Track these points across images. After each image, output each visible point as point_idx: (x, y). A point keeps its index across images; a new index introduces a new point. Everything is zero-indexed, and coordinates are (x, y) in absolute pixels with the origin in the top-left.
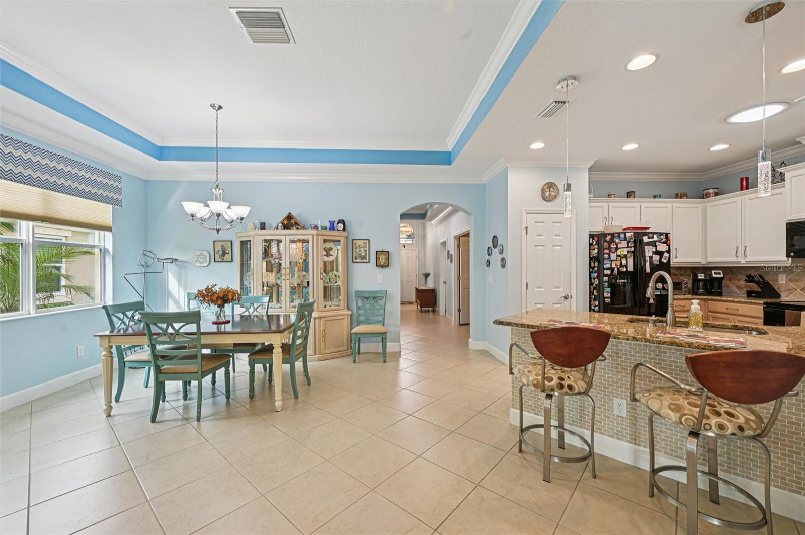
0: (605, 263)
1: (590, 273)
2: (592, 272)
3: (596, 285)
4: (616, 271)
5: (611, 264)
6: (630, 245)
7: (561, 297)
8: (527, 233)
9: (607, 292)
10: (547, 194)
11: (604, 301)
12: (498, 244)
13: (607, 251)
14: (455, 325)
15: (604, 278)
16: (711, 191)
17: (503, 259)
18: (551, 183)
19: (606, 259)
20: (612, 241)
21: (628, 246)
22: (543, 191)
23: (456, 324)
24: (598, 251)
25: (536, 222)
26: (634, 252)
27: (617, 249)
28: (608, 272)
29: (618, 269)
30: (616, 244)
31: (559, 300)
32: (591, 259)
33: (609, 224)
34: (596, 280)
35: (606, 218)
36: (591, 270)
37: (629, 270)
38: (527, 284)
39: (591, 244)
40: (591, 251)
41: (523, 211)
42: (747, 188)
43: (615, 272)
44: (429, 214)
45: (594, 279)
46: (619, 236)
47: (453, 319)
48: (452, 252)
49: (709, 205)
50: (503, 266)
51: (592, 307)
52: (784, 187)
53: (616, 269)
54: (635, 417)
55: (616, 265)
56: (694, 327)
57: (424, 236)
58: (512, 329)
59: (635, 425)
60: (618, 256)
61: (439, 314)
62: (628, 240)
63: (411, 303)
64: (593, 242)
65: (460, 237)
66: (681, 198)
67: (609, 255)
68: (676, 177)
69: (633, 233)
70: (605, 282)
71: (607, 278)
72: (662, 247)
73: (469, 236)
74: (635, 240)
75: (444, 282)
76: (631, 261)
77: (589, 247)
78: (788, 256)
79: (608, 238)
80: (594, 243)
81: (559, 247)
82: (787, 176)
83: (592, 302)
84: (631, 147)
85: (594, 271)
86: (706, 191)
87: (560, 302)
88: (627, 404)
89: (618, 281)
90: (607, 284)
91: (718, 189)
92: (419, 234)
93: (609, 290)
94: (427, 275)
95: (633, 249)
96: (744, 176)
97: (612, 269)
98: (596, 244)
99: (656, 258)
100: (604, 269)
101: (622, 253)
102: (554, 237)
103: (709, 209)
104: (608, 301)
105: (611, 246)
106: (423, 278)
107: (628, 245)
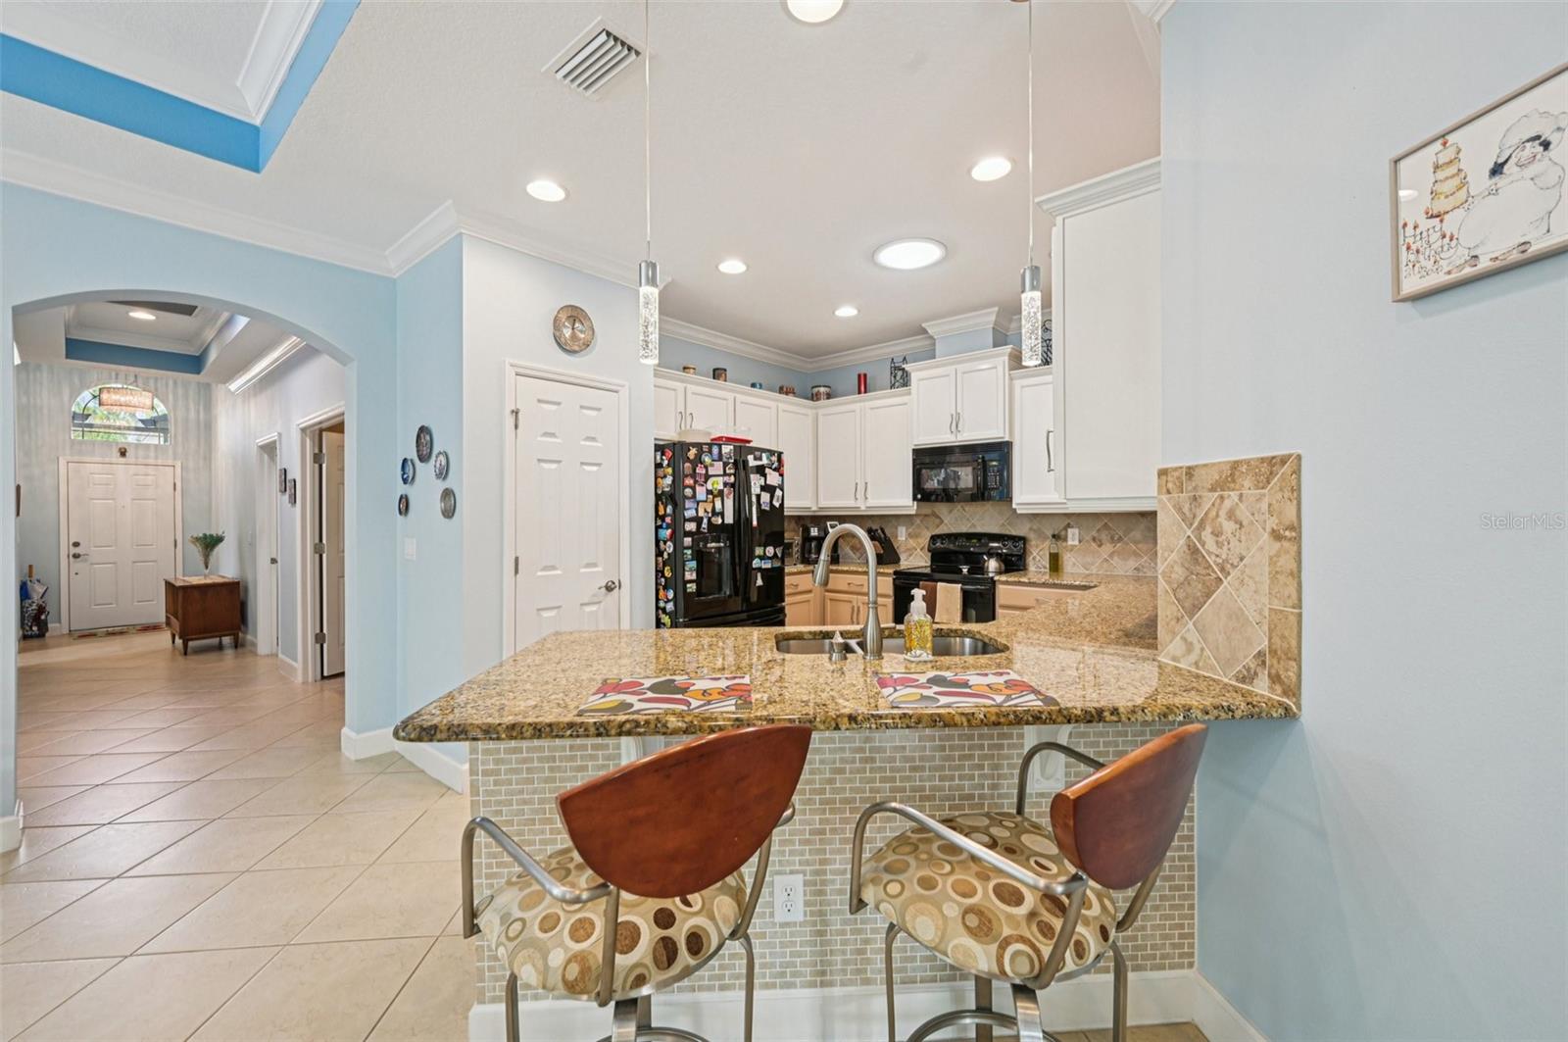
0: (687, 507)
1: (657, 528)
2: (661, 527)
3: (669, 554)
4: (705, 525)
5: (697, 510)
6: (728, 471)
7: (600, 588)
8: (516, 427)
9: (691, 570)
10: (567, 333)
11: (685, 588)
12: (435, 452)
13: (689, 481)
14: (305, 683)
15: (685, 539)
16: (822, 390)
17: (448, 494)
18: (577, 307)
19: (688, 498)
20: (698, 460)
21: (725, 474)
22: (557, 324)
23: (310, 679)
24: (673, 481)
25: (539, 401)
26: (733, 485)
27: (707, 477)
28: (691, 527)
29: (709, 519)
30: (706, 467)
31: (594, 595)
32: (658, 497)
33: (685, 426)
34: (669, 543)
35: (681, 413)
36: (659, 523)
37: (726, 522)
38: (517, 559)
39: (658, 466)
40: (659, 480)
41: (508, 366)
42: (865, 392)
43: (703, 526)
44: (213, 355)
45: (665, 543)
46: (710, 452)
47: (298, 665)
48: (295, 473)
49: (821, 412)
50: (449, 513)
51: (662, 604)
52: (909, 394)
53: (705, 521)
54: (821, 913)
55: (706, 511)
56: (918, 652)
57: (208, 428)
58: (473, 751)
59: (821, 933)
60: (709, 492)
61: (255, 653)
62: (725, 460)
63: (153, 628)
64: (662, 459)
65: (321, 431)
66: (787, 393)
67: (694, 489)
68: (778, 358)
69: (732, 447)
70: (688, 548)
71: (690, 539)
72: (773, 478)
73: (342, 432)
74: (735, 460)
75: (274, 561)
76: (729, 503)
77: (656, 472)
78: (915, 498)
79: (692, 453)
80: (666, 463)
81: (595, 468)
82: (914, 377)
83: (661, 592)
84: (732, 266)
85: (664, 525)
86: (816, 390)
87: (596, 600)
88: (805, 885)
89: (709, 545)
90: (689, 552)
91: (829, 387)
92: (186, 420)
93: (693, 564)
94: (210, 543)
95: (732, 479)
96: (862, 372)
97: (698, 520)
98: (668, 465)
99: (765, 497)
100: (686, 520)
101: (715, 486)
102: (583, 443)
103: (821, 418)
104: (692, 588)
105: (697, 471)
106: (196, 552)
107: (725, 471)
